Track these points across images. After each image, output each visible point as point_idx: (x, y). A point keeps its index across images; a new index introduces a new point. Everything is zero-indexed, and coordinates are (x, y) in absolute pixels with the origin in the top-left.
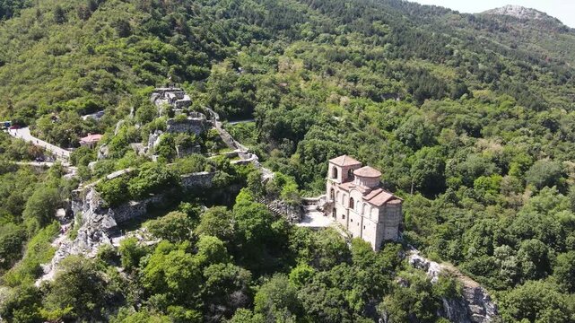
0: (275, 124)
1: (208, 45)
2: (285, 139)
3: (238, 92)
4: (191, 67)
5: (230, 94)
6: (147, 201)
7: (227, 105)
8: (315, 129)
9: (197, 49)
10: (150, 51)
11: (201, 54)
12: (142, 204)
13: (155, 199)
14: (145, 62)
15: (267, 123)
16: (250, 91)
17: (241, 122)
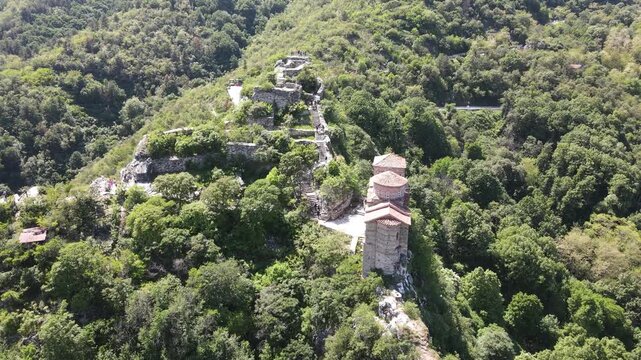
0: (523, 116)
1: (488, 12)
2: (530, 137)
3: (497, 71)
4: (450, 38)
5: (485, 73)
6: (186, 159)
7: (474, 86)
8: (580, 131)
9: (471, 16)
10: (404, 18)
11: (475, 22)
12: (181, 161)
13: (196, 159)
14: (392, 30)
15: (513, 113)
16: (516, 72)
17: (483, 108)
